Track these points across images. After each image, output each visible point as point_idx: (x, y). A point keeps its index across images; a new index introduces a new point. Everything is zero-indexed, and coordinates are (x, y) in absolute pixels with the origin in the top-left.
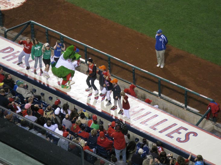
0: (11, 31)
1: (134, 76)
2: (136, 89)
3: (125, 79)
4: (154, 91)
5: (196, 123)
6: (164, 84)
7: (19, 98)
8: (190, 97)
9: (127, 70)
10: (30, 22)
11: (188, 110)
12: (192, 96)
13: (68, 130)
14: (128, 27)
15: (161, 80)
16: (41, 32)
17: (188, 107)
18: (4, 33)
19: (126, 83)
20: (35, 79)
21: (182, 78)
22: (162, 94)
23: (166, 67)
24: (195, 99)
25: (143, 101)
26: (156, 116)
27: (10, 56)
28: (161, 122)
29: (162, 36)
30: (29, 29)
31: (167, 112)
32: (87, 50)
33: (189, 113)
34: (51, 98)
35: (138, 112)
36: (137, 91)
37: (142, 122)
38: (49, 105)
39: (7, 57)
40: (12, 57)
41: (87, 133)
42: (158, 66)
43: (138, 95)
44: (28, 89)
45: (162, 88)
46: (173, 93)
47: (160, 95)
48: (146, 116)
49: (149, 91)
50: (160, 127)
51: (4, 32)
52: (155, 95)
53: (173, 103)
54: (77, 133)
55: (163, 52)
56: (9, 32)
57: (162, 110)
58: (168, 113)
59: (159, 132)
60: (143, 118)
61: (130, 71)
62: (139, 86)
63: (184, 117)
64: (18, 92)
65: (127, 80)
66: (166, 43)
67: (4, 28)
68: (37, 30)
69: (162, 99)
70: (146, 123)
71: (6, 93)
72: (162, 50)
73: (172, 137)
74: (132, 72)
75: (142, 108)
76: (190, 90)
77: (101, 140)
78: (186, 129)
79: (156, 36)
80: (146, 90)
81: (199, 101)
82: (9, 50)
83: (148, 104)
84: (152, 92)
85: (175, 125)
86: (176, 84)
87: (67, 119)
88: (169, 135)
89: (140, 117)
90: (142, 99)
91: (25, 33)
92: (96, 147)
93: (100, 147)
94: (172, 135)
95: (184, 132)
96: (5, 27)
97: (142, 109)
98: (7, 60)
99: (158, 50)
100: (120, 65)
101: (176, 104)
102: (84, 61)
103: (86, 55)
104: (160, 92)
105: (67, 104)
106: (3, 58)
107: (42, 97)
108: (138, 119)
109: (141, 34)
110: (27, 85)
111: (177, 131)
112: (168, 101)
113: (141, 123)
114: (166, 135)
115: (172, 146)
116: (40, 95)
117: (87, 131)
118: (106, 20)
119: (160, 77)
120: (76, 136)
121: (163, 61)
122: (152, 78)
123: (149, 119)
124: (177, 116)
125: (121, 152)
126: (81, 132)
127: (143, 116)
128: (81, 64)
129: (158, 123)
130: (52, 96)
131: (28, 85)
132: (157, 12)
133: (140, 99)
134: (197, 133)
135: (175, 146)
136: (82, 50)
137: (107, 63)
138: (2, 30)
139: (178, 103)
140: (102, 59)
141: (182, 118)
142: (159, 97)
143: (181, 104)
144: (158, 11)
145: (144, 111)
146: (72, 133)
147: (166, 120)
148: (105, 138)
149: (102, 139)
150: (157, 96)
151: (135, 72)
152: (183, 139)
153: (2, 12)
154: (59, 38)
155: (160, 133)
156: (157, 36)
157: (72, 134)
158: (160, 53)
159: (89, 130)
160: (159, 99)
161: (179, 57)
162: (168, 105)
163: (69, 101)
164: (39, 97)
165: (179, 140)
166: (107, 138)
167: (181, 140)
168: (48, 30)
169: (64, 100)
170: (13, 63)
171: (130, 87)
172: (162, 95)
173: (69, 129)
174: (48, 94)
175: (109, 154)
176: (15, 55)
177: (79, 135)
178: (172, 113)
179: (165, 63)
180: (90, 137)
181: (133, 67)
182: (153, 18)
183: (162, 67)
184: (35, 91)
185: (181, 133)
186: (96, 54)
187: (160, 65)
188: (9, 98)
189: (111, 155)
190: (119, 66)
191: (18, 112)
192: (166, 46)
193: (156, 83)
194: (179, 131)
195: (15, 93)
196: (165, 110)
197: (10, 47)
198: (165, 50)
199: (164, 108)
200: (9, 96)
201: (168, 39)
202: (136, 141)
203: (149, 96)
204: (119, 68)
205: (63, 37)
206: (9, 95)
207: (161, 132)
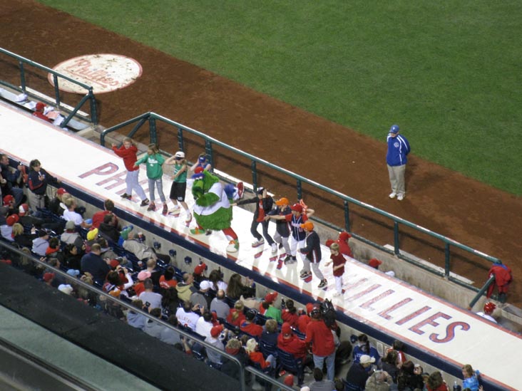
0: (113, 133)
1: (347, 216)
2: (351, 240)
3: (330, 222)
4: (386, 243)
5: (467, 305)
6: (405, 230)
7: (129, 261)
8: (455, 255)
9: (333, 203)
10: (149, 115)
11: (451, 279)
12: (459, 252)
13: (222, 321)
14: (334, 121)
15: (399, 222)
16: (170, 133)
17: (451, 274)
18: (99, 137)
19: (332, 229)
20: (152, 221)
21: (439, 218)
22: (401, 249)
23: (409, 197)
24: (465, 260)
25: (365, 263)
26: (391, 292)
27: (110, 179)
28: (399, 303)
29: (399, 138)
30: (146, 128)
31: (411, 284)
32: (257, 167)
33: (453, 286)
34: (188, 260)
35: (356, 285)
36: (354, 244)
37: (363, 304)
38: (185, 273)
39: (106, 181)
40: (114, 182)
41: (258, 326)
42: (392, 195)
43: (356, 251)
44: (145, 244)
45: (401, 238)
46: (423, 247)
47: (397, 252)
48: (371, 293)
49: (376, 245)
50: (398, 314)
51: (100, 134)
52: (388, 251)
53: (422, 267)
54: (239, 326)
55: (402, 169)
56: (109, 134)
57: (401, 281)
58: (414, 287)
59: (397, 323)
60: (365, 296)
61: (339, 206)
62: (356, 236)
63: (444, 294)
64: (126, 249)
65: (334, 224)
66: (406, 151)
67: (100, 126)
68: (162, 129)
69: (401, 260)
70: (371, 306)
71: (103, 250)
72: (399, 164)
73: (421, 333)
74: (344, 209)
75: (363, 277)
76: (455, 242)
77: (284, 339)
78: (447, 317)
79: (388, 137)
80: (371, 243)
81: (473, 263)
82: (109, 168)
83: (374, 270)
84: (381, 247)
85: (427, 308)
86: (428, 231)
87: (219, 298)
88: (415, 329)
89: (359, 294)
90: (362, 260)
91: (140, 135)
92: (276, 353)
93: (284, 353)
94: (421, 329)
95: (443, 323)
96: (102, 125)
97: (364, 280)
98: (106, 188)
99: (392, 165)
100: (320, 194)
101: (428, 269)
102: (251, 187)
103: (255, 176)
104: (398, 247)
105: (219, 271)
106: (98, 184)
107: (172, 258)
108: (355, 299)
109: (360, 136)
110: (143, 235)
111: (431, 321)
112: (412, 263)
113: (361, 306)
114: (410, 329)
115: (422, 349)
116: (168, 254)
117: (258, 323)
118: (293, 108)
119: (397, 217)
120: (237, 332)
121: (403, 187)
122: (382, 219)
123: (376, 299)
124: (432, 292)
125: (325, 360)
126: (246, 325)
127: (365, 293)
128: (245, 195)
129: (394, 306)
130: (190, 256)
131: (145, 235)
132: (390, 92)
133: (360, 261)
134: (467, 324)
135: (428, 349)
136: (247, 166)
137: (296, 192)
138: (96, 130)
139: (432, 266)
140: (285, 183)
141: (441, 296)
142: (396, 256)
143: (438, 269)
144: (393, 90)
145: (366, 282)
146: (229, 327)
147: (410, 300)
148: (292, 335)
149: (287, 338)
150: (392, 254)
151: (349, 208)
152: (442, 335)
153: (96, 98)
154: (203, 144)
155: (398, 326)
156: (390, 138)
157: (229, 329)
158: (397, 171)
159: (262, 320)
160: (395, 259)
161: (431, 179)
162: (414, 271)
163: (223, 265)
164: (167, 259)
165: (434, 338)
166: (296, 335)
167: (439, 338)
168: (182, 129)
169: (214, 263)
170: (116, 193)
171: (340, 237)
172: (401, 252)
173: (224, 318)
174: (182, 252)
175: (300, 366)
176: (121, 177)
177: (243, 330)
178: (420, 287)
179: (406, 190)
180: (264, 335)
181: (345, 199)
182: (383, 103)
183: (400, 198)
184: (159, 246)
185: (438, 324)
186: (274, 174)
187: (397, 194)
188: (108, 261)
189: (304, 367)
190: (318, 197)
191: (126, 286)
192: (407, 157)
193: (390, 228)
194: (435, 321)
195: (120, 251)
196: (408, 280)
197: (111, 163)
198: (404, 165)
199: (406, 276)
200: (109, 257)
201: (410, 145)
202: (353, 340)
203: (376, 254)
204: (318, 200)
205: (211, 142)
206: (108, 254)
207: (399, 323)
